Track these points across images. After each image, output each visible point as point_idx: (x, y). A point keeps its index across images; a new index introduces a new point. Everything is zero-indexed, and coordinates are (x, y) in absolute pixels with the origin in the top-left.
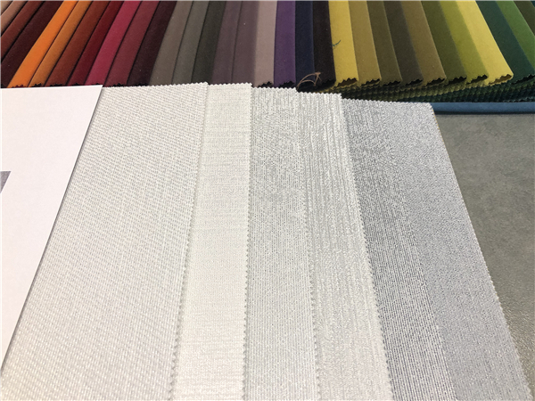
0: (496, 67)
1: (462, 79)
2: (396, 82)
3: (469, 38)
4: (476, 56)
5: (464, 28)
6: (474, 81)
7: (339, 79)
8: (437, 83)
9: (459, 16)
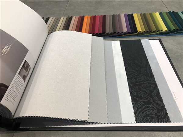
0: (165, 29)
1: (159, 30)
2: (148, 31)
3: (160, 24)
4: (161, 26)
5: (159, 22)
6: (161, 31)
7: (138, 31)
8: (155, 31)
9: (158, 21)
